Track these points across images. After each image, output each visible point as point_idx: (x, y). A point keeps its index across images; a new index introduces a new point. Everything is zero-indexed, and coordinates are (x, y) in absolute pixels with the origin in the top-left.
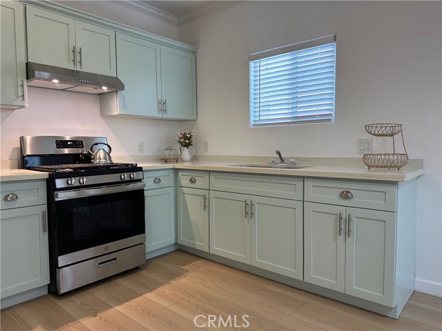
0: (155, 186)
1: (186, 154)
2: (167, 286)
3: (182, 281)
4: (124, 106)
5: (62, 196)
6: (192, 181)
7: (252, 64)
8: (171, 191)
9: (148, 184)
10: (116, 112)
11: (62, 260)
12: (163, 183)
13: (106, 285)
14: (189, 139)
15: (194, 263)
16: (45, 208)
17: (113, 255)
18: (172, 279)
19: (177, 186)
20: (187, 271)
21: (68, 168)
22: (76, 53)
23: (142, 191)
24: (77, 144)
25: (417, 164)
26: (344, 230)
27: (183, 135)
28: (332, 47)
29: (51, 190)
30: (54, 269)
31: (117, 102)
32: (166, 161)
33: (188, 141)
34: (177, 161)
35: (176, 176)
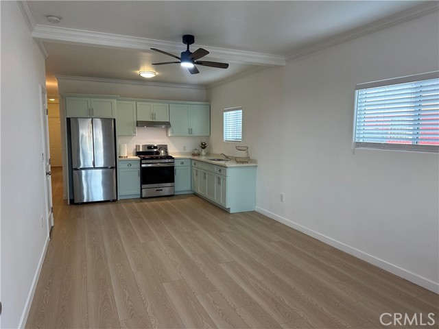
0: (181, 165)
1: (203, 152)
4: (172, 133)
5: (143, 165)
6: (195, 164)
8: (189, 168)
9: (177, 165)
10: (169, 135)
11: (144, 186)
12: (184, 164)
16: (139, 169)
17: (161, 188)
18: (179, 199)
19: (192, 166)
21: (147, 157)
22: (153, 115)
23: (174, 167)
24: (155, 147)
25: (255, 161)
26: (219, 183)
27: (202, 144)
28: (241, 111)
29: (141, 164)
30: (141, 189)
31: (170, 131)
32: (194, 155)
33: (204, 146)
34: (199, 155)
35: (191, 162)
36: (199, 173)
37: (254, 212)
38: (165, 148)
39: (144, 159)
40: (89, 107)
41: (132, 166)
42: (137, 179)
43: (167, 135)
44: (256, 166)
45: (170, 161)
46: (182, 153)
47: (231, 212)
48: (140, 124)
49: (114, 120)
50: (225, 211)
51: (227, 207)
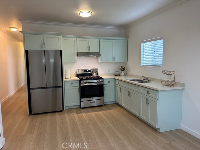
0: (108, 83)
1: (123, 73)
2: (106, 111)
3: (110, 111)
4: (102, 60)
5: (82, 85)
6: (118, 83)
7: (142, 44)
8: (114, 85)
9: (105, 83)
10: (99, 62)
11: (82, 100)
12: (110, 83)
13: (92, 108)
14: (123, 68)
15: (118, 108)
16: (79, 87)
17: (95, 101)
18: (108, 110)
19: (115, 84)
20: (114, 109)
21: (84, 78)
22: (89, 48)
23: (103, 85)
24: (90, 71)
25: (182, 85)
26: (147, 103)
27: (122, 67)
28: (162, 41)
29: (80, 83)
30: (80, 102)
31: (100, 59)
32: (116, 75)
33: (123, 69)
34: (119, 75)
35: (115, 81)
36: (122, 90)
37: (180, 130)
38: (96, 71)
39: (83, 80)
40: (42, 42)
41: (74, 85)
42: (78, 94)
43: (97, 62)
44: (183, 89)
45: (100, 80)
46: (108, 75)
47: (161, 131)
48: (79, 54)
49: (61, 51)
50: (155, 130)
51: (157, 127)
